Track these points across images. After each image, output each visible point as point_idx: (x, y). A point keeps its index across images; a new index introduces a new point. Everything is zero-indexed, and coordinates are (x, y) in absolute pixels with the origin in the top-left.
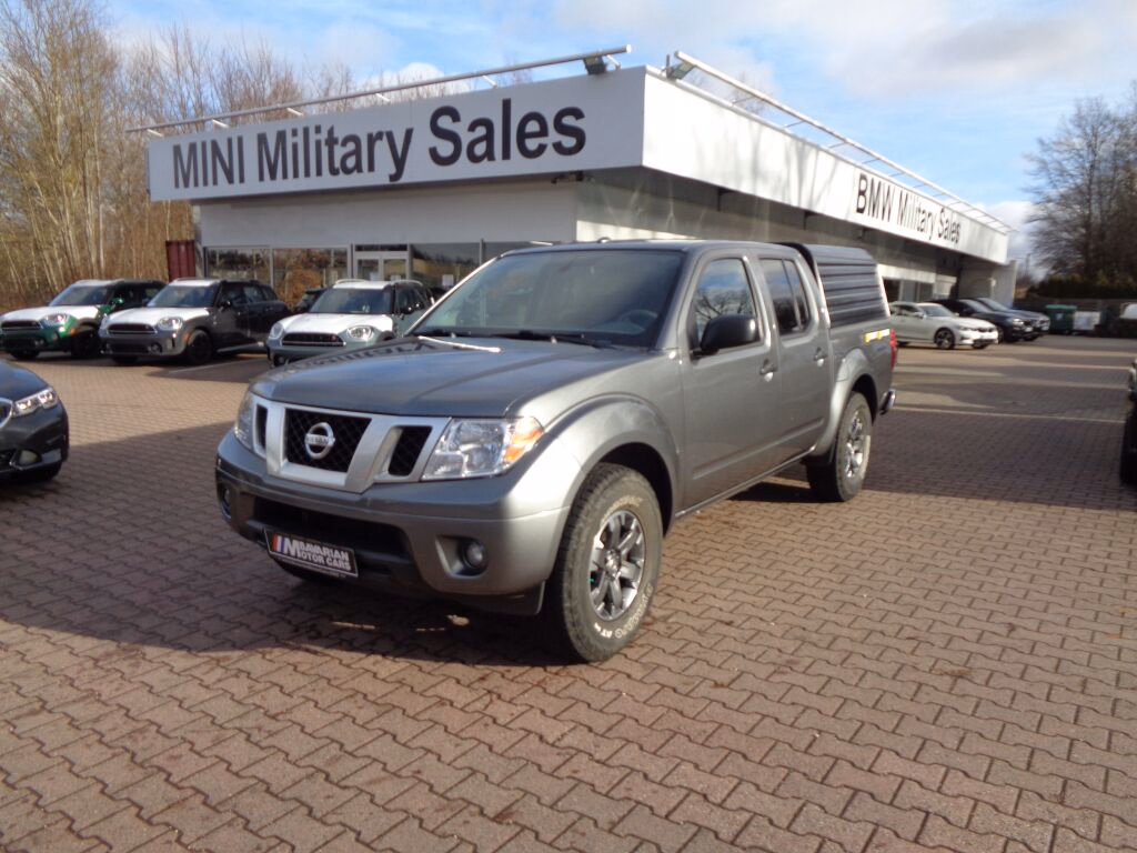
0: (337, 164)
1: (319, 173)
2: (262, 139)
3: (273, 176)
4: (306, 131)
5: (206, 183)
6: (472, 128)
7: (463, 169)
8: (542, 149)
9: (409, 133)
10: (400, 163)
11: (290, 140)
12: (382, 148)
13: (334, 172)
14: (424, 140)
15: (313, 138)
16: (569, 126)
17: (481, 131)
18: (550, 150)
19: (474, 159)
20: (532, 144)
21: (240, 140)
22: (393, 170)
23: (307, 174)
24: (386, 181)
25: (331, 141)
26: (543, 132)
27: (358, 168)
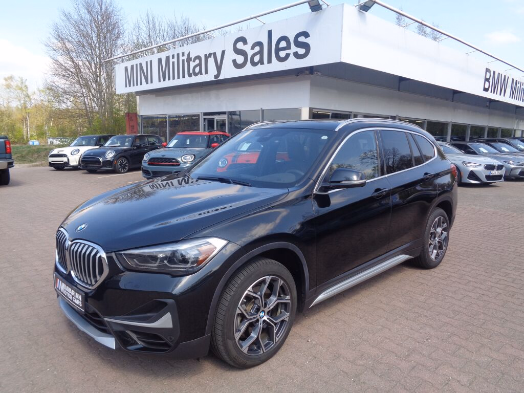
0: (191, 72)
1: (184, 77)
2: (160, 60)
3: (164, 80)
4: (178, 55)
5: (137, 85)
6: (253, 48)
7: (249, 70)
8: (288, 56)
9: (223, 52)
10: (219, 68)
11: (171, 60)
12: (211, 61)
13: (190, 75)
14: (230, 56)
15: (181, 58)
16: (302, 42)
17: (257, 49)
18: (292, 56)
19: (254, 64)
20: (282, 54)
21: (151, 61)
22: (216, 73)
23: (179, 77)
24: (213, 79)
25: (189, 60)
26: (288, 47)
27: (200, 73)
